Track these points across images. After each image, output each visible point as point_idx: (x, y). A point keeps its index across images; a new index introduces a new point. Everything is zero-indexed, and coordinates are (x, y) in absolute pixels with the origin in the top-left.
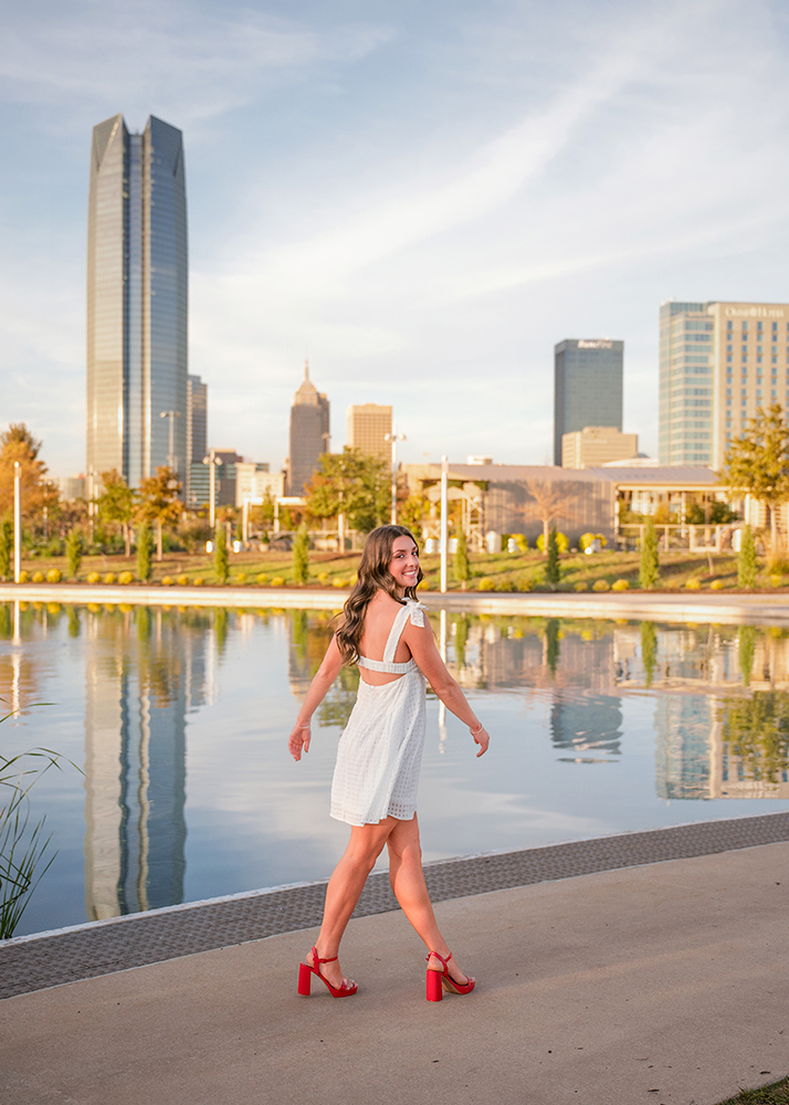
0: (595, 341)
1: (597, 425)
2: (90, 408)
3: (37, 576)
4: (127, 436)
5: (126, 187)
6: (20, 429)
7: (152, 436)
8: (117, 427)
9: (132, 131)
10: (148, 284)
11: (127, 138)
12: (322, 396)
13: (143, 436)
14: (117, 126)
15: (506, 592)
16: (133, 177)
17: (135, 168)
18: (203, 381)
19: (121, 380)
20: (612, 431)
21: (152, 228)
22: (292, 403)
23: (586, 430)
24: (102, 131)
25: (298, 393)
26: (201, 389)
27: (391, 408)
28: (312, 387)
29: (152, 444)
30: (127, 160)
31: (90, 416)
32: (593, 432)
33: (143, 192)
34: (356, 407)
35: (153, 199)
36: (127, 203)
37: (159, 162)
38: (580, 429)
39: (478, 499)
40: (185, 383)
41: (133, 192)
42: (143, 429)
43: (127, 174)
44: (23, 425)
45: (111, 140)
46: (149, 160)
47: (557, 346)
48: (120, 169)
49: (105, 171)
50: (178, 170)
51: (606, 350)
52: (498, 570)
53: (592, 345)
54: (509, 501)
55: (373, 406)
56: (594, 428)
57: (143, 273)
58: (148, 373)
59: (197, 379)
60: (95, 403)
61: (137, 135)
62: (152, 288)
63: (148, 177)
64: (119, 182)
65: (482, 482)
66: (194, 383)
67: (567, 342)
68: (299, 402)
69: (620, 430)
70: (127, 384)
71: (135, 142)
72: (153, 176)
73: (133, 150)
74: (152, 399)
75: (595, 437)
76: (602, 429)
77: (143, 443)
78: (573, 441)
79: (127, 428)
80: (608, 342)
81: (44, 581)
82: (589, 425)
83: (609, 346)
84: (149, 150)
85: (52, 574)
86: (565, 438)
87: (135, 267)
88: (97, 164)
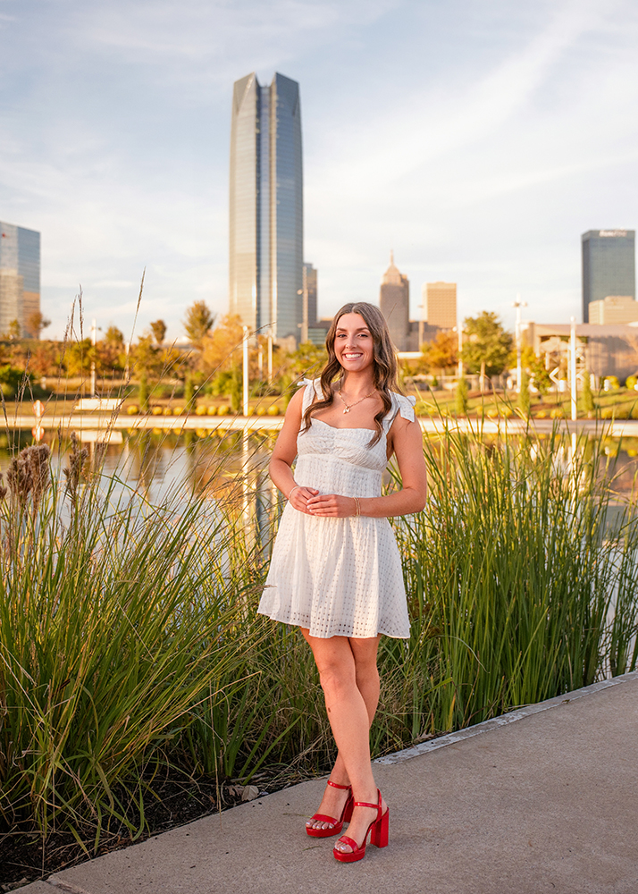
0: (613, 231)
1: (615, 295)
2: (232, 289)
3: (261, 411)
4: (259, 309)
5: (258, 125)
6: (201, 304)
7: (278, 309)
8: (251, 303)
9: (262, 84)
10: (274, 196)
11: (259, 89)
12: (404, 277)
13: (271, 308)
14: (251, 81)
15: (624, 419)
16: (263, 117)
17: (265, 111)
18: (315, 267)
19: (254, 268)
20: (627, 299)
21: (277, 155)
22: (381, 281)
23: (608, 299)
24: (240, 85)
25: (386, 275)
26: (313, 273)
27: (455, 285)
28: (396, 270)
29: (278, 315)
30: (259, 106)
31: (232, 294)
32: (612, 300)
33: (271, 129)
34: (429, 285)
35: (278, 133)
36: (259, 138)
37: (282, 106)
38: (603, 298)
39: (580, 350)
40: (301, 269)
41: (263, 128)
42: (271, 303)
43: (259, 115)
44: (203, 302)
45: (247, 92)
46: (274, 105)
47: (584, 235)
48: (253, 112)
49: (242, 114)
50: (296, 112)
51: (622, 237)
52: (609, 403)
53: (610, 234)
54: (603, 351)
55: (442, 283)
56: (613, 297)
57: (270, 188)
58: (274, 262)
59: (310, 266)
60: (236, 285)
61: (266, 87)
62: (278, 199)
63: (274, 117)
64: (253, 120)
65: (583, 337)
66: (308, 268)
67: (591, 232)
68: (387, 281)
69: (634, 298)
70: (259, 271)
71: (265, 92)
72: (278, 116)
73: (263, 98)
74: (278, 281)
75: (615, 304)
76: (619, 298)
77: (271, 314)
78: (598, 308)
79: (259, 303)
80: (623, 231)
81: (266, 415)
82: (610, 295)
83: (624, 234)
84: (275, 97)
85: (272, 409)
86: (591, 305)
87: (264, 185)
88: (237, 108)
